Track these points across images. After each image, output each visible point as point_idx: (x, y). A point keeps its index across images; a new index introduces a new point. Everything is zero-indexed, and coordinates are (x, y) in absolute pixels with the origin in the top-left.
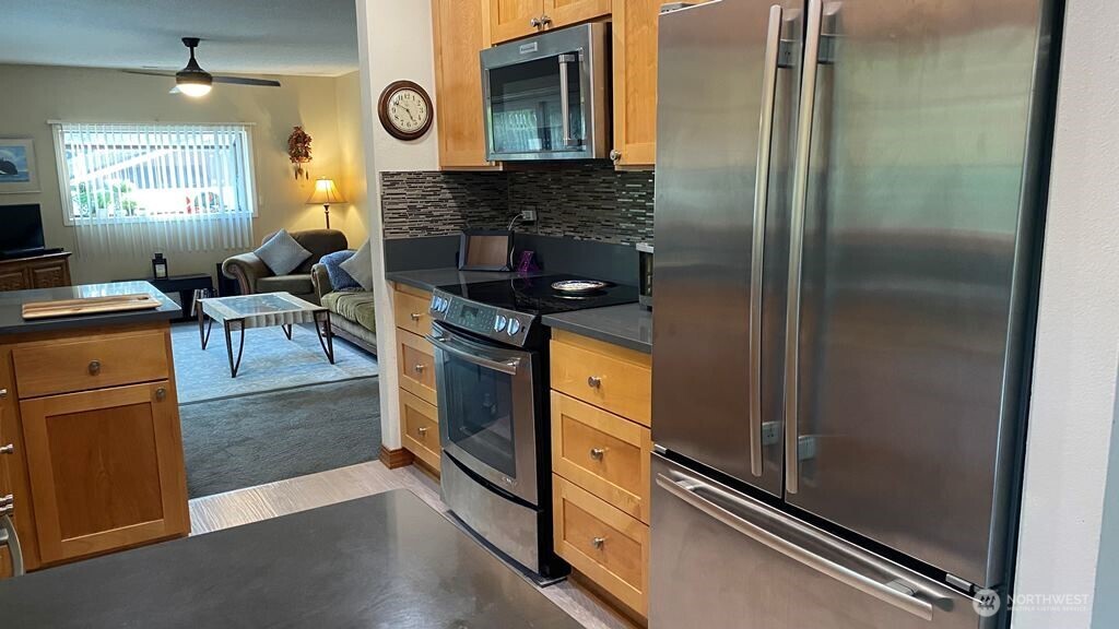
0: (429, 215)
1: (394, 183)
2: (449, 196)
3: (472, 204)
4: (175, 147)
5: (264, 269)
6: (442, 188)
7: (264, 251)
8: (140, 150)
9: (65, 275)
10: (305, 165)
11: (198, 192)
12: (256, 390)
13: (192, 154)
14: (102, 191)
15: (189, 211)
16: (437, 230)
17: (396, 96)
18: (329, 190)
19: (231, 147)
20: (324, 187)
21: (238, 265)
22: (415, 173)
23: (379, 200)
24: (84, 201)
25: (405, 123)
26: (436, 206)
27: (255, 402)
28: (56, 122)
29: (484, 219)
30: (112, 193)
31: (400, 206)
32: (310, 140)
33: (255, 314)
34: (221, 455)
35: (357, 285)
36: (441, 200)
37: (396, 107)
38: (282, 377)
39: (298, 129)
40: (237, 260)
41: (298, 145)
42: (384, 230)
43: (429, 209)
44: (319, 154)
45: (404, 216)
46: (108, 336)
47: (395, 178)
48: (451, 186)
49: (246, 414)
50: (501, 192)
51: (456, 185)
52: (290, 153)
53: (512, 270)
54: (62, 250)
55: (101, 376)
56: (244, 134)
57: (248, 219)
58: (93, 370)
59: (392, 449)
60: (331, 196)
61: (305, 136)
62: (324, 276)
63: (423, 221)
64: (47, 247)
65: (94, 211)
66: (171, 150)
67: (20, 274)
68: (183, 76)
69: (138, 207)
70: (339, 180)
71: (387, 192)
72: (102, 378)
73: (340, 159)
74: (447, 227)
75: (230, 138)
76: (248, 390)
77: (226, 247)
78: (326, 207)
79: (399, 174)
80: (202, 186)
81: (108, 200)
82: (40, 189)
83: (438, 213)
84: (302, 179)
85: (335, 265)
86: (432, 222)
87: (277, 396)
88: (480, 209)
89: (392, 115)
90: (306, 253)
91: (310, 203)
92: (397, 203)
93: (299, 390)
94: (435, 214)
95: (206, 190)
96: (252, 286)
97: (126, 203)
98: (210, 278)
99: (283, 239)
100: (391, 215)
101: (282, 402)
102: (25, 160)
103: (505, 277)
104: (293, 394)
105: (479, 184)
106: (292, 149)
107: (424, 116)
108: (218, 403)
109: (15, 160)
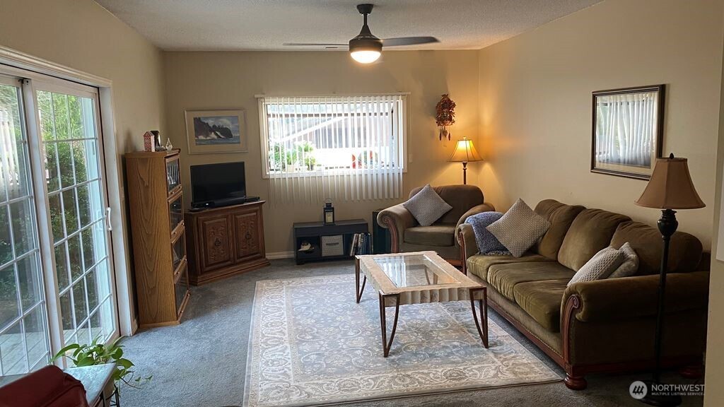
4: (346, 115)
5: (411, 220)
7: (411, 204)
8: (326, 117)
9: (259, 219)
10: (450, 128)
11: (362, 150)
13: (359, 121)
14: (291, 151)
15: (354, 166)
18: (469, 148)
19: (390, 113)
20: (464, 146)
21: (390, 216)
24: (277, 158)
28: (262, 96)
30: (298, 152)
32: (454, 105)
35: (505, 249)
39: (445, 96)
40: (389, 212)
41: (444, 110)
44: (461, 118)
52: (437, 118)
54: (258, 199)
56: (400, 102)
57: (399, 174)
60: (470, 153)
61: (450, 102)
62: (471, 237)
64: (248, 197)
65: (284, 167)
66: (343, 117)
67: (225, 219)
68: (356, 44)
69: (316, 163)
70: (477, 140)
73: (477, 122)
75: (389, 106)
77: (381, 197)
78: (465, 164)
80: (365, 146)
81: (294, 158)
82: (247, 149)
84: (445, 140)
85: (482, 226)
90: (447, 207)
91: (451, 160)
95: (368, 149)
97: (308, 160)
98: (367, 224)
99: (428, 192)
102: (238, 127)
106: (439, 113)
109: (231, 127)
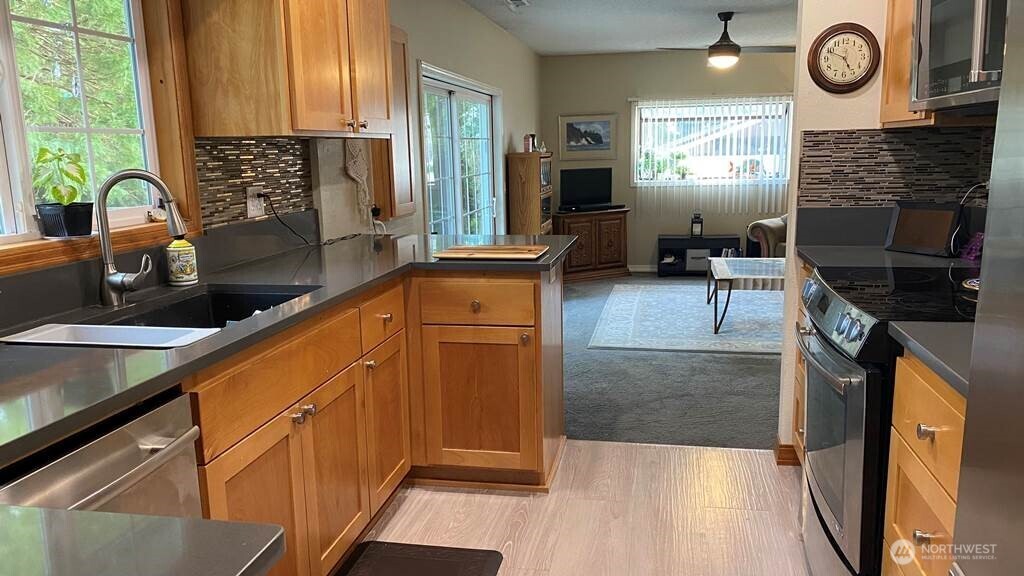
0: (860, 181)
1: (817, 144)
2: (891, 159)
3: (921, 170)
6: (881, 149)
9: (623, 227)
11: (741, 160)
12: (727, 349)
14: (662, 158)
16: (868, 199)
17: (832, 42)
21: (762, 229)
22: (846, 132)
23: (798, 163)
24: (647, 166)
25: (839, 74)
26: (870, 172)
27: (717, 361)
28: (637, 99)
29: (938, 189)
30: (669, 159)
31: (822, 170)
33: (745, 277)
34: (657, 405)
36: (878, 164)
37: (829, 55)
38: (757, 341)
40: (762, 224)
42: (798, 197)
43: (861, 174)
45: (827, 182)
46: (492, 280)
47: (820, 138)
48: (893, 147)
49: (703, 371)
50: (968, 155)
51: (902, 146)
53: (951, 256)
54: (623, 207)
55: (480, 315)
57: (784, 186)
58: (476, 308)
59: (783, 443)
63: (852, 190)
64: (613, 203)
65: (653, 176)
67: (589, 224)
68: (715, 50)
69: (688, 172)
71: (807, 153)
72: (482, 317)
74: (882, 197)
75: (777, 108)
76: (720, 348)
77: (760, 211)
79: (825, 133)
80: (746, 155)
81: (665, 166)
82: (615, 156)
83: (872, 180)
86: (862, 189)
87: (742, 359)
88: (935, 176)
89: (823, 64)
92: (819, 168)
93: (766, 357)
94: (867, 180)
95: (749, 158)
96: (771, 249)
97: (680, 169)
98: (738, 239)
100: (809, 180)
101: (742, 366)
102: (609, 132)
103: (941, 263)
104: (756, 360)
105: (937, 145)
107: (865, 63)
108: (685, 354)
109: (602, 132)
